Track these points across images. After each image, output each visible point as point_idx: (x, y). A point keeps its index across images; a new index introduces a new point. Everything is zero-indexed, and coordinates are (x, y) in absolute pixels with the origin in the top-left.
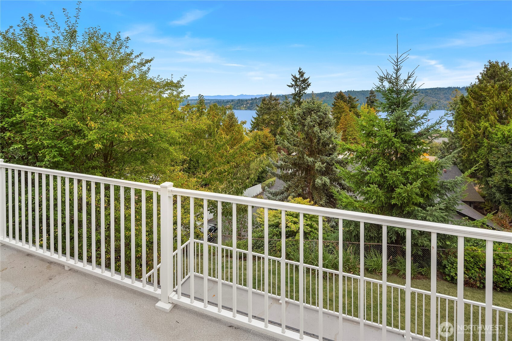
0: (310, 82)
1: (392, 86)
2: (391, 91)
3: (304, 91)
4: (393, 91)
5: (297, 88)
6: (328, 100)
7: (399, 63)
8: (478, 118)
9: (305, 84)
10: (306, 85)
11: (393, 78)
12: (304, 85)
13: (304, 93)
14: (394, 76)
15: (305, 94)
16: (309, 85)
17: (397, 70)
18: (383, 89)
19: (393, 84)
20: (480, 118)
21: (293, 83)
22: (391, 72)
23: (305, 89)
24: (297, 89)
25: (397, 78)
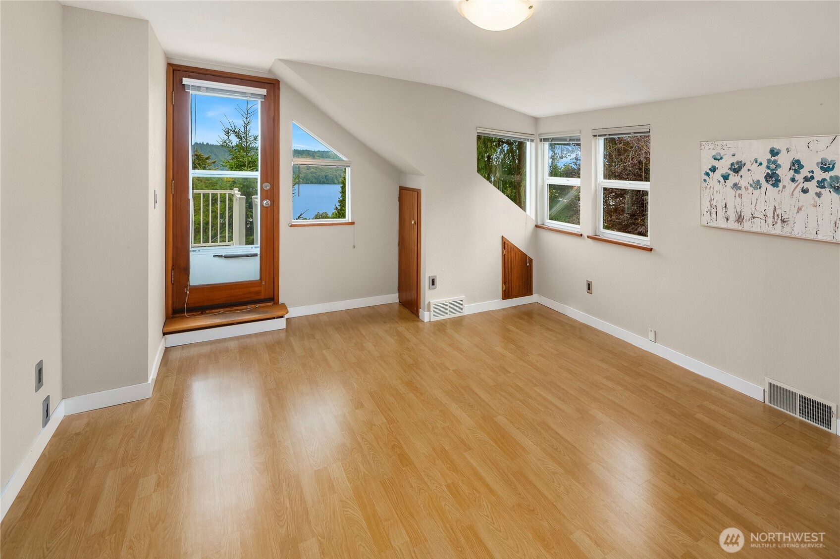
1: (240, 142)
2: (240, 147)
4: (242, 148)
7: (249, 116)
11: (240, 132)
14: (243, 130)
17: (247, 124)
18: (231, 144)
19: (241, 139)
22: (239, 123)
25: (246, 133)
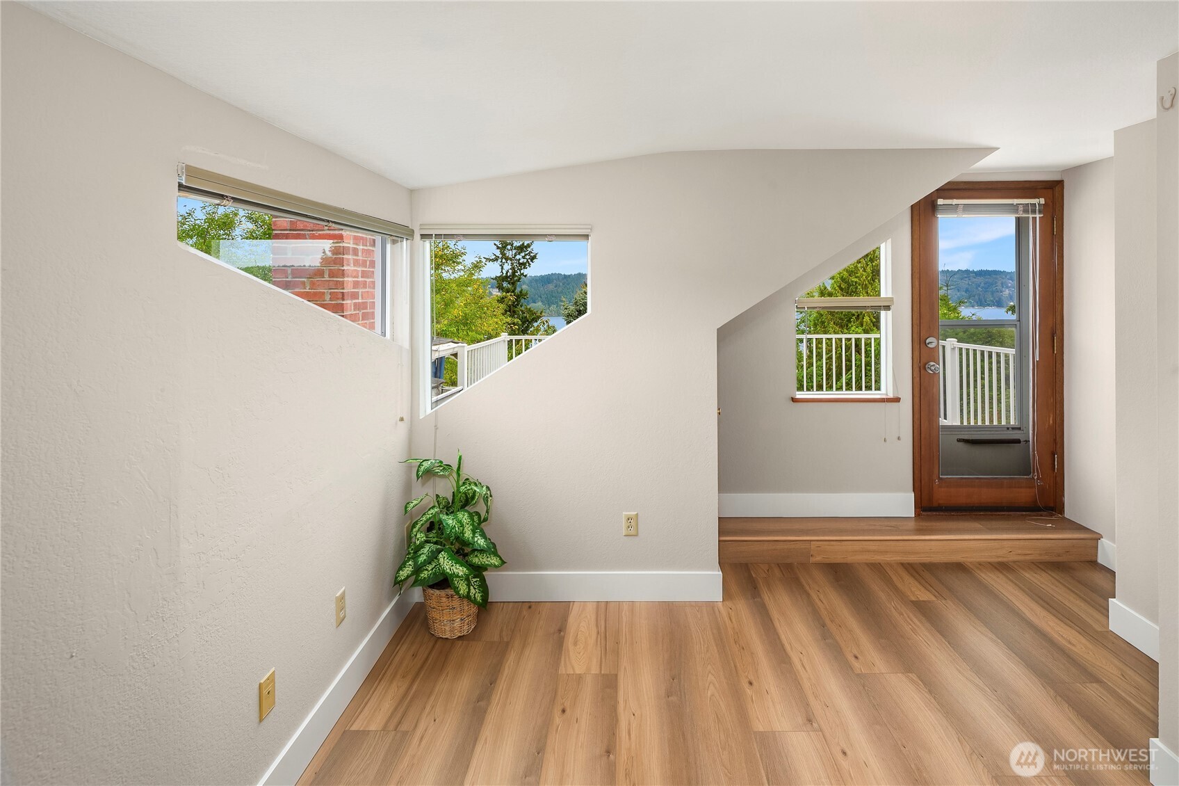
0: (535, 252)
3: (522, 271)
5: (506, 264)
6: (559, 290)
8: (847, 321)
9: (526, 255)
10: (528, 257)
12: (524, 257)
13: (523, 274)
15: (525, 276)
16: (533, 258)
20: (849, 321)
21: (498, 253)
23: (523, 265)
24: (507, 267)
